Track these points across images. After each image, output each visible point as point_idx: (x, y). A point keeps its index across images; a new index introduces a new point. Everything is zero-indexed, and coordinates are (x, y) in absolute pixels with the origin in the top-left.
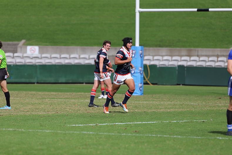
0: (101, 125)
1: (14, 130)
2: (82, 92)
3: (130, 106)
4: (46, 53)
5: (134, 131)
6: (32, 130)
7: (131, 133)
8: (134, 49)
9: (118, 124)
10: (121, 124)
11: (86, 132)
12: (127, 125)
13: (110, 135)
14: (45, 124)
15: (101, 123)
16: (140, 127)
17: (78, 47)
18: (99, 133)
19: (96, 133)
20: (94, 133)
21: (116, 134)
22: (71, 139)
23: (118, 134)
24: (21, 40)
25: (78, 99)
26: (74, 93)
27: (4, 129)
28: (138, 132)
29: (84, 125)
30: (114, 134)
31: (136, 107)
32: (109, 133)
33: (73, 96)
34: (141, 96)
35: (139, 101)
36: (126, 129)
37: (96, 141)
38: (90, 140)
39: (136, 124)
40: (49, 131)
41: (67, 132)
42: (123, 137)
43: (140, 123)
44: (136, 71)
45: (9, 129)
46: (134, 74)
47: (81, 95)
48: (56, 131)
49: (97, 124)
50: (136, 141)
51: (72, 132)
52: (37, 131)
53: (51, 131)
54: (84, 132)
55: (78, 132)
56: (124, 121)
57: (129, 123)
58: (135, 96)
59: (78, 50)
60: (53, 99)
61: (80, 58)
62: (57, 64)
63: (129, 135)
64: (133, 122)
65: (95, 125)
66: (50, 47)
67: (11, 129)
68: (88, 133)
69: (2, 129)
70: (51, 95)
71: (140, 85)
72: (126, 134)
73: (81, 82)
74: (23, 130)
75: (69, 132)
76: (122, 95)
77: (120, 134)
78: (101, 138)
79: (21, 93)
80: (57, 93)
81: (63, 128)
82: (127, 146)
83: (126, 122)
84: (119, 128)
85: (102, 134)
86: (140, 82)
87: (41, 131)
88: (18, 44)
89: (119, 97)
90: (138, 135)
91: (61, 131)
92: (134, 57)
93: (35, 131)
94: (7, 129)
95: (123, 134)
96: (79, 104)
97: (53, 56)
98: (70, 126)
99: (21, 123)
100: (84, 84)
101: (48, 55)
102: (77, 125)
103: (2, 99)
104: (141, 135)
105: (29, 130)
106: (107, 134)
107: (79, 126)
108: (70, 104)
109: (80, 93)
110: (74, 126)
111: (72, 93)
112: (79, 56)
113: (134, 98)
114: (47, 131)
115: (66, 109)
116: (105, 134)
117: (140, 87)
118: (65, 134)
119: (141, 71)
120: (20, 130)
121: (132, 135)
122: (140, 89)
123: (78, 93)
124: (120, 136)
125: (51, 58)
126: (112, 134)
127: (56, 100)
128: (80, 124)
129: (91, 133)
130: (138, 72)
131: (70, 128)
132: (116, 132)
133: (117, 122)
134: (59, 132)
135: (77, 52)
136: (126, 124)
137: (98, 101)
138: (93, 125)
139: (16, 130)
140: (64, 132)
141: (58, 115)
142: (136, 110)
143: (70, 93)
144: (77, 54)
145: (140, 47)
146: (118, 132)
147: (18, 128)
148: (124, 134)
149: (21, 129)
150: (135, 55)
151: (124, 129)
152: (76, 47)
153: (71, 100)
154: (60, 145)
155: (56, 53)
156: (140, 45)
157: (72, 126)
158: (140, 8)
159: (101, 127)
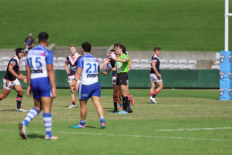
0: (190, 130)
1: (103, 134)
2: (171, 97)
3: (219, 111)
4: (135, 58)
5: (224, 136)
6: (121, 135)
7: (220, 139)
8: (223, 54)
9: (207, 130)
10: (210, 130)
11: (175, 137)
12: (217, 131)
13: (199, 140)
14: (134, 129)
15: (190, 128)
16: (229, 132)
17: (167, 52)
18: (188, 138)
19: (185, 138)
20: (183, 138)
21: (205, 139)
22: (160, 144)
23: (207, 139)
24: (110, 46)
25: (167, 104)
26: (163, 98)
27: (94, 134)
28: (228, 137)
29: (173, 130)
30: (203, 139)
31: (225, 112)
32: (199, 138)
33: (162, 101)
34: (230, 101)
35: (228, 106)
36: (215, 134)
37: (185, 146)
38: (179, 145)
39: (225, 129)
40: (138, 136)
41: (156, 137)
42: (212, 142)
43: (229, 128)
44: (225, 76)
45: (98, 134)
46: (223, 79)
47: (170, 99)
48: (145, 136)
49: (186, 129)
50: (225, 146)
51: (161, 137)
52: (126, 135)
53: (140, 136)
54: (173, 137)
55: (167, 137)
56: (213, 126)
57: (218, 128)
58: (224, 101)
59: (167, 55)
60: (142, 104)
61: (169, 63)
62: (146, 69)
63: (218, 140)
64: (222, 127)
65: (184, 130)
66: (139, 52)
67: (101, 134)
68: (177, 138)
69: (91, 134)
70: (140, 99)
71: (229, 90)
72: (215, 139)
73: (170, 87)
74: (112, 135)
75: (158, 137)
76: (211, 100)
77: (209, 140)
78: (190, 143)
79: (110, 98)
80: (146, 98)
81: (152, 133)
82: (216, 151)
83: (215, 127)
84: (209, 133)
85: (191, 139)
86: (229, 87)
87: (130, 136)
88: (107, 49)
89: (208, 102)
90: (227, 140)
91: (150, 136)
92: (223, 62)
93: (124, 135)
94: (96, 134)
95: (212, 140)
96: (168, 109)
97: (142, 61)
98: (159, 130)
99: (110, 128)
100: (173, 89)
101: (137, 60)
102: (166, 130)
103: (91, 104)
104: (230, 140)
105: (118, 135)
106: (196, 139)
107: (168, 131)
108: (159, 109)
109: (169, 98)
110: (162, 131)
111: (160, 98)
112: (168, 61)
113: (224, 103)
114: (136, 136)
115: (155, 114)
116: (194, 139)
117: (230, 92)
118: (154, 139)
119: (230, 76)
120: (109, 135)
121: (221, 140)
122: (229, 94)
123: (167, 98)
124: (209, 141)
125: (140, 63)
126: (201, 139)
127: (145, 105)
128: (169, 129)
129: (180, 138)
130: (228, 77)
131: (159, 133)
132: (205, 137)
133: (206, 128)
134: (148, 136)
135: (166, 57)
136: (216, 129)
137: (187, 106)
138: (182, 130)
139: (105, 135)
140: (153, 137)
141: (146, 120)
142: (225, 115)
143: (159, 98)
144: (166, 59)
145: (229, 51)
146: (207, 138)
147: (107, 133)
148: (214, 139)
149: (111, 134)
150: (224, 60)
151: (213, 134)
152: (165, 52)
153: (161, 105)
154: (149, 150)
155: (145, 58)
156: (229, 50)
157: (161, 131)
158: (229, 13)
159: (190, 132)
